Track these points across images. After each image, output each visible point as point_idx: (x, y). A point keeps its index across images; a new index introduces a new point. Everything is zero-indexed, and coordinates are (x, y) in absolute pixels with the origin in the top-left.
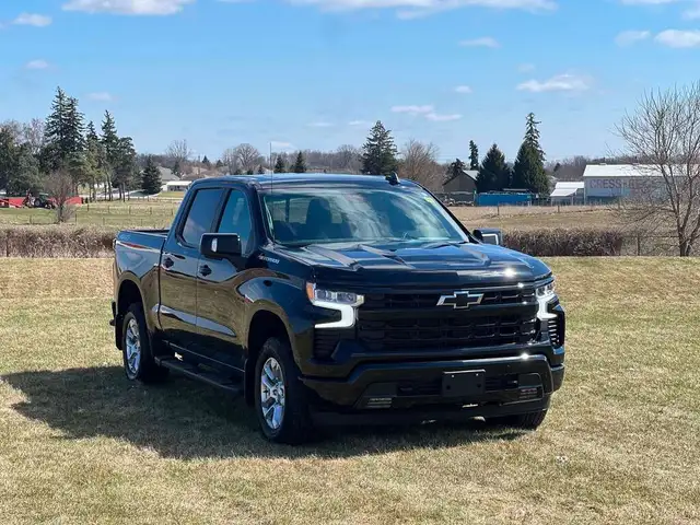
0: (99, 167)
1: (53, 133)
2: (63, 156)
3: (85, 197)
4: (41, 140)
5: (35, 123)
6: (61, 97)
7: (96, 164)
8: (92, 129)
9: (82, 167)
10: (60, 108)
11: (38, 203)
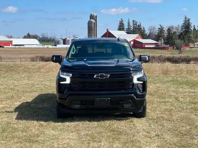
0: (196, 38)
1: (183, 29)
2: (186, 35)
3: (191, 46)
4: (180, 31)
5: (178, 26)
6: (186, 18)
7: (195, 37)
8: (194, 27)
9: (191, 38)
10: (185, 21)
11: (177, 48)
